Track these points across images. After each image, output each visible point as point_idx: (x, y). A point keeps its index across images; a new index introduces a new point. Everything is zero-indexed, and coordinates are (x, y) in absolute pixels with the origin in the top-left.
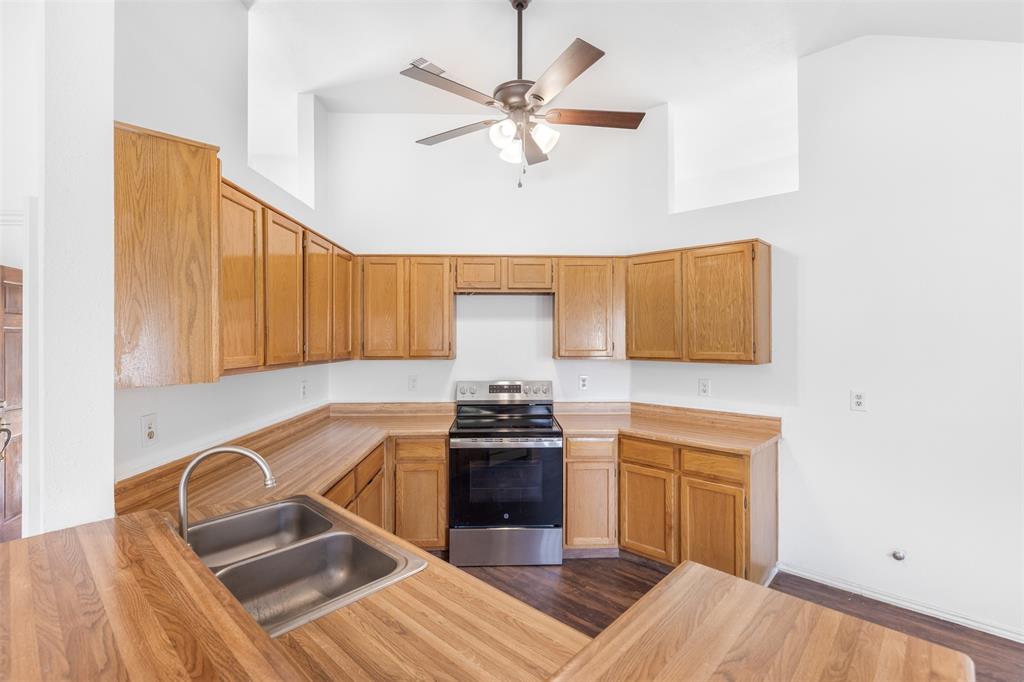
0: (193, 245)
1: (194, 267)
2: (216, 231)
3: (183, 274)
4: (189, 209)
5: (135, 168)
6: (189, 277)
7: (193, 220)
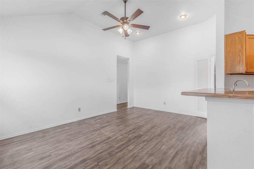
0: (240, 49)
1: (240, 53)
2: (245, 45)
3: (238, 55)
4: (239, 43)
5: (230, 40)
6: (239, 55)
7: (240, 45)
